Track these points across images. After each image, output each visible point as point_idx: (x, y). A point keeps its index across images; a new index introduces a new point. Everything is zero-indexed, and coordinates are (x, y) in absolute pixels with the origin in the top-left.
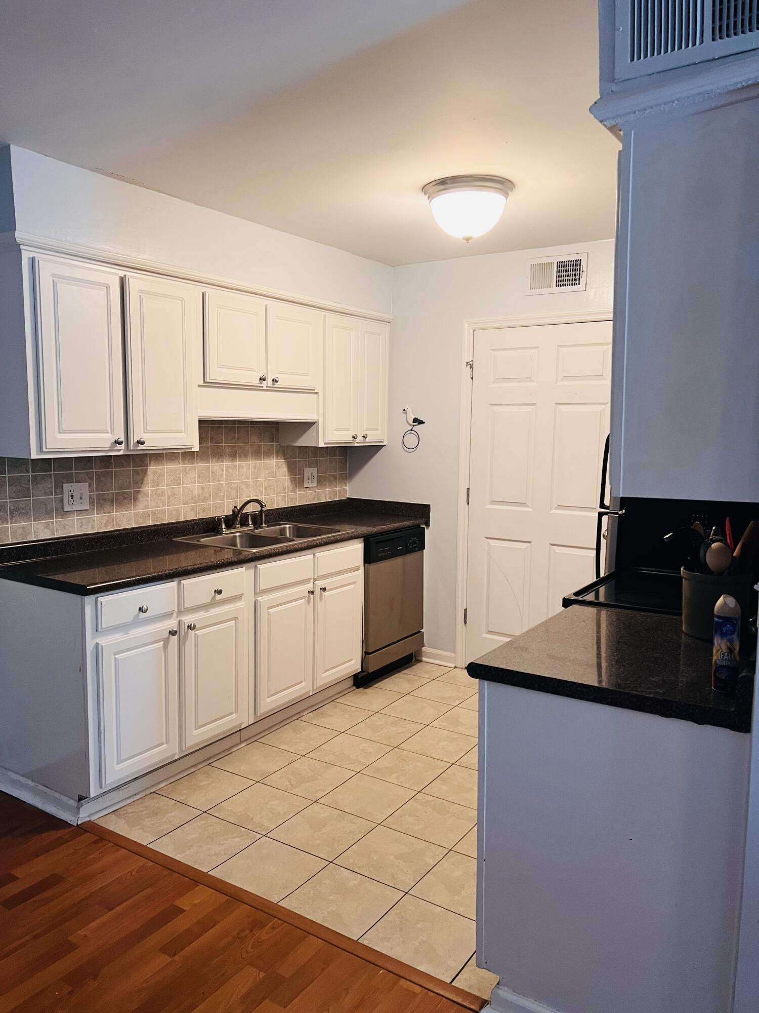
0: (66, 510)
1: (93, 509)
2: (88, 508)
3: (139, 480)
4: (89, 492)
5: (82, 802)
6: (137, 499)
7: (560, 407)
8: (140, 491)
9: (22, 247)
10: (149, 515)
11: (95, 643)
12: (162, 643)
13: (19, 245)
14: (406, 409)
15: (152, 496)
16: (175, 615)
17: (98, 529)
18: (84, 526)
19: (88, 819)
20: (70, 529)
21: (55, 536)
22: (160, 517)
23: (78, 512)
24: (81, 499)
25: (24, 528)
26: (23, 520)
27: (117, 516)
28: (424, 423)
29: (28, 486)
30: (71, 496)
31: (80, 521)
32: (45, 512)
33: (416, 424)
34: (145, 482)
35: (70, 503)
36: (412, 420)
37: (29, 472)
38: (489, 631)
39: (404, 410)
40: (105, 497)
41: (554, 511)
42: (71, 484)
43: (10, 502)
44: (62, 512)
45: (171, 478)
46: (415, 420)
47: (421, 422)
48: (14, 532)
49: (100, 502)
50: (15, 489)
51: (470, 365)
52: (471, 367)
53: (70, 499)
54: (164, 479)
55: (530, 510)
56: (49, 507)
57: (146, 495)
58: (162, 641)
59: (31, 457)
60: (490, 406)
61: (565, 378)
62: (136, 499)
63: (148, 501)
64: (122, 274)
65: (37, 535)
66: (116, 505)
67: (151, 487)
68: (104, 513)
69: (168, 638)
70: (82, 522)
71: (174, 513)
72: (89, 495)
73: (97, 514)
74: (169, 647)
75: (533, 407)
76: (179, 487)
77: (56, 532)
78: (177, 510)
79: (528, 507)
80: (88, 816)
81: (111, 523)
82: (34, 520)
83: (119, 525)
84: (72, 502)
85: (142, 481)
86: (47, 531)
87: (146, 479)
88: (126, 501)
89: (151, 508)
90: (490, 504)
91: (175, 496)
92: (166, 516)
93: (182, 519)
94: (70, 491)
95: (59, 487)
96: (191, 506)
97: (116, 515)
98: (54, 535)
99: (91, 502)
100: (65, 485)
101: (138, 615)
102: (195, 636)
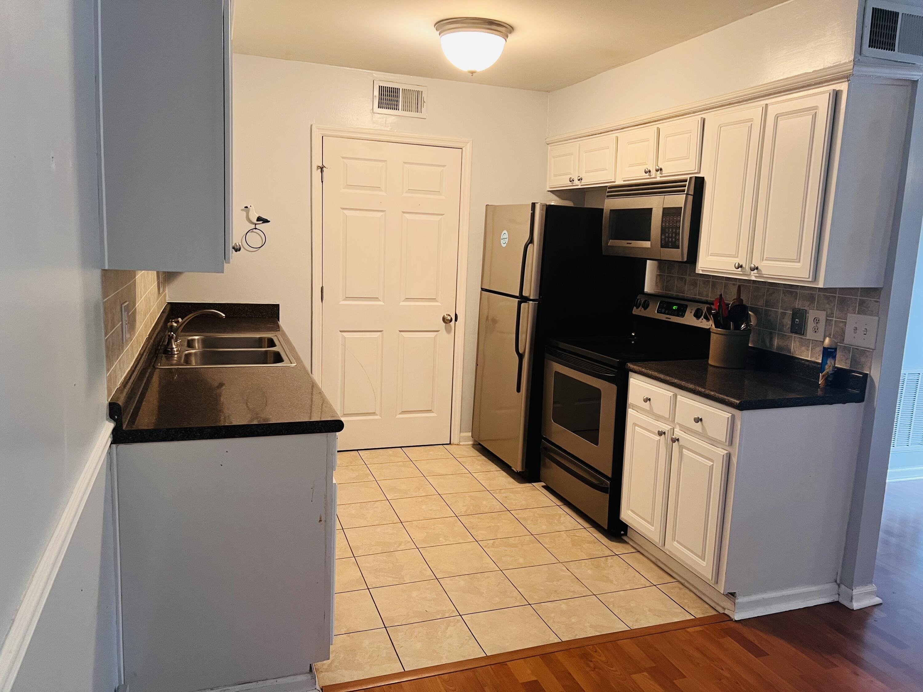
7: (405, 215)
14: (249, 207)
28: (269, 221)
33: (261, 222)
36: (256, 218)
38: (344, 414)
39: (246, 207)
41: (402, 303)
46: (259, 219)
47: (266, 221)
51: (322, 169)
52: (322, 171)
55: (381, 303)
60: (341, 209)
61: (410, 191)
75: (382, 213)
79: (380, 301)
90: (344, 300)
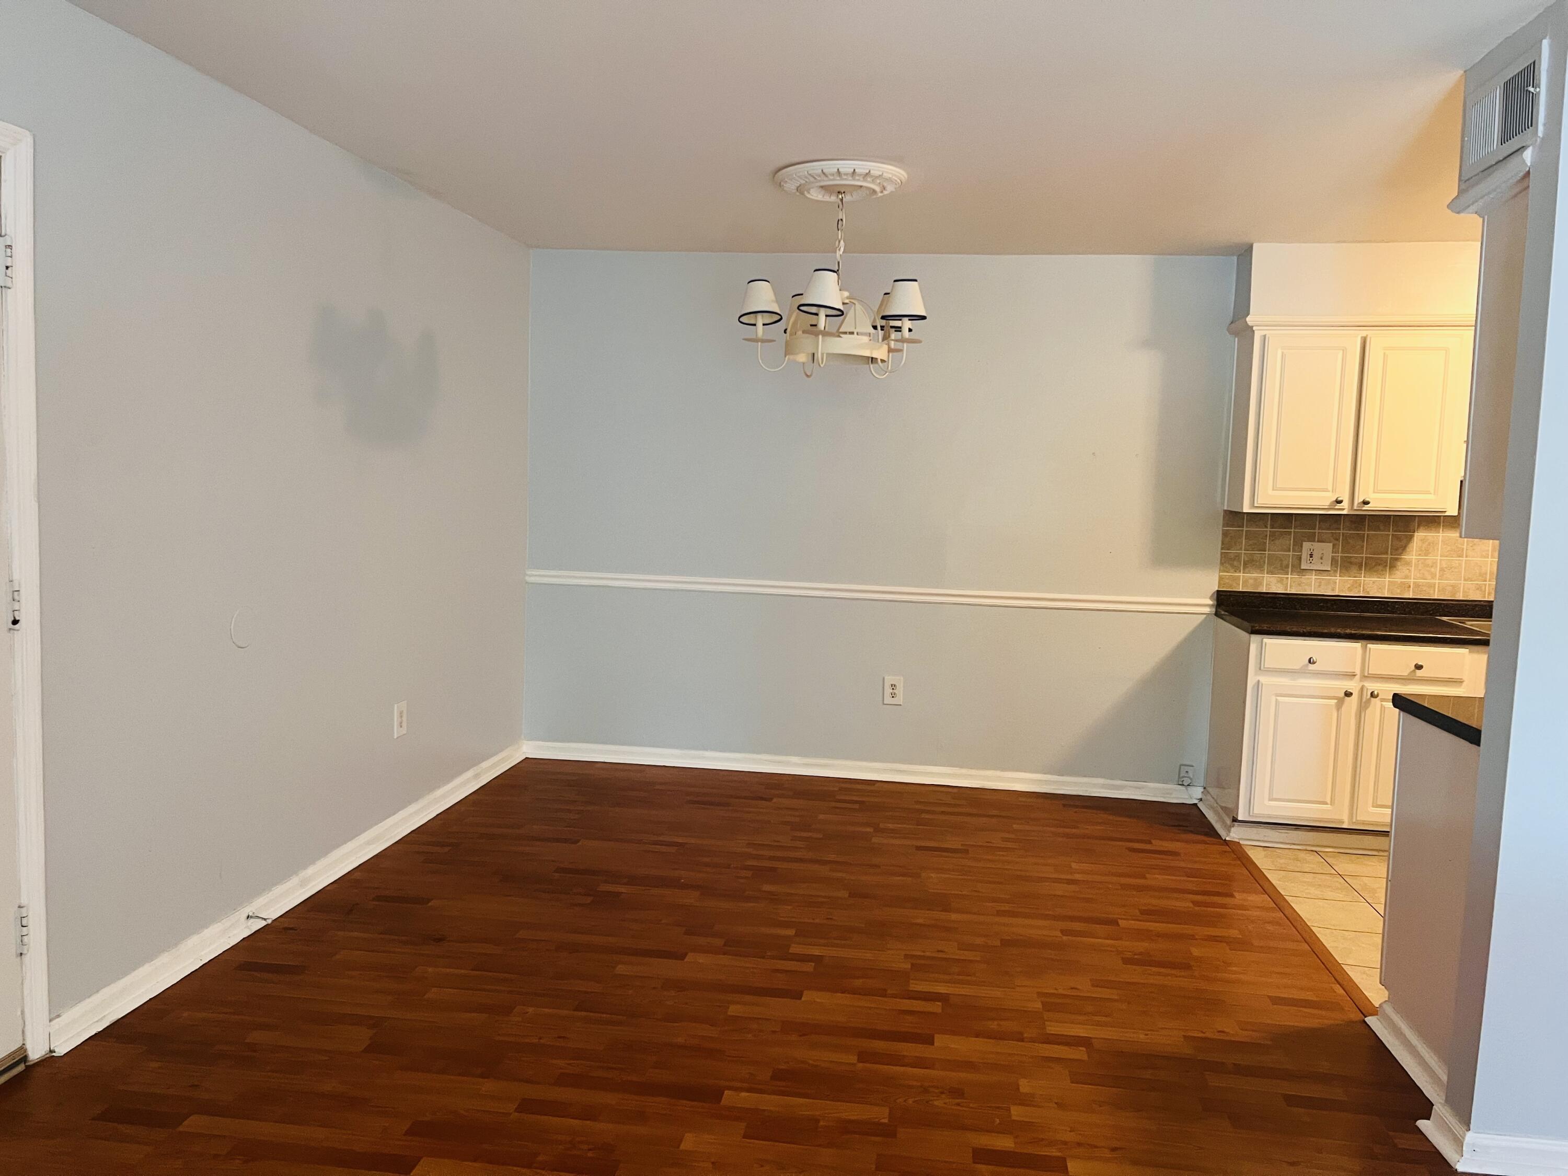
0: (1303, 567)
1: (1336, 571)
2: (1329, 569)
3: (1401, 546)
4: (1332, 553)
5: (1236, 823)
6: (1395, 567)
8: (1401, 558)
9: (1254, 328)
10: (1410, 586)
11: (1257, 679)
12: (1336, 701)
13: (1252, 327)
15: (1417, 566)
16: (1358, 677)
17: (1339, 591)
18: (1322, 587)
19: (1237, 841)
20: (1306, 587)
21: (1288, 592)
22: (1425, 591)
23: (1318, 572)
24: (1321, 559)
25: (1255, 579)
26: (1256, 572)
27: (1366, 582)
29: (1265, 541)
30: (1310, 555)
31: (1318, 580)
32: (1279, 566)
34: (1408, 549)
35: (1309, 562)
37: (1267, 528)
40: (1353, 560)
42: (1312, 543)
43: (1245, 553)
44: (1299, 570)
45: (1449, 548)
48: (1245, 582)
49: (1345, 565)
50: (1251, 542)
53: (1309, 557)
54: (1438, 549)
56: (1285, 563)
57: (1408, 563)
58: (1337, 699)
59: (1242, 509)
62: (1393, 567)
63: (1410, 571)
64: (1364, 334)
65: (1269, 588)
66: (1365, 570)
67: (1416, 556)
68: (1350, 577)
69: (1344, 698)
70: (1320, 582)
71: (1449, 588)
72: (1332, 556)
73: (1340, 576)
74: (1343, 709)
76: (1459, 560)
77: (1290, 588)
78: (1453, 586)
80: (1239, 839)
81: (1356, 587)
82: (1267, 573)
83: (1366, 592)
84: (1311, 561)
85: (1404, 548)
86: (1279, 585)
87: (1410, 545)
88: (1380, 568)
89: (1414, 579)
91: (1453, 569)
92: (1434, 591)
93: (1460, 597)
94: (1309, 550)
95: (1298, 545)
96: (1477, 584)
97: (1364, 580)
98: (1286, 590)
99: (1334, 561)
100: (1304, 543)
101: (1307, 666)
102: (1381, 707)
